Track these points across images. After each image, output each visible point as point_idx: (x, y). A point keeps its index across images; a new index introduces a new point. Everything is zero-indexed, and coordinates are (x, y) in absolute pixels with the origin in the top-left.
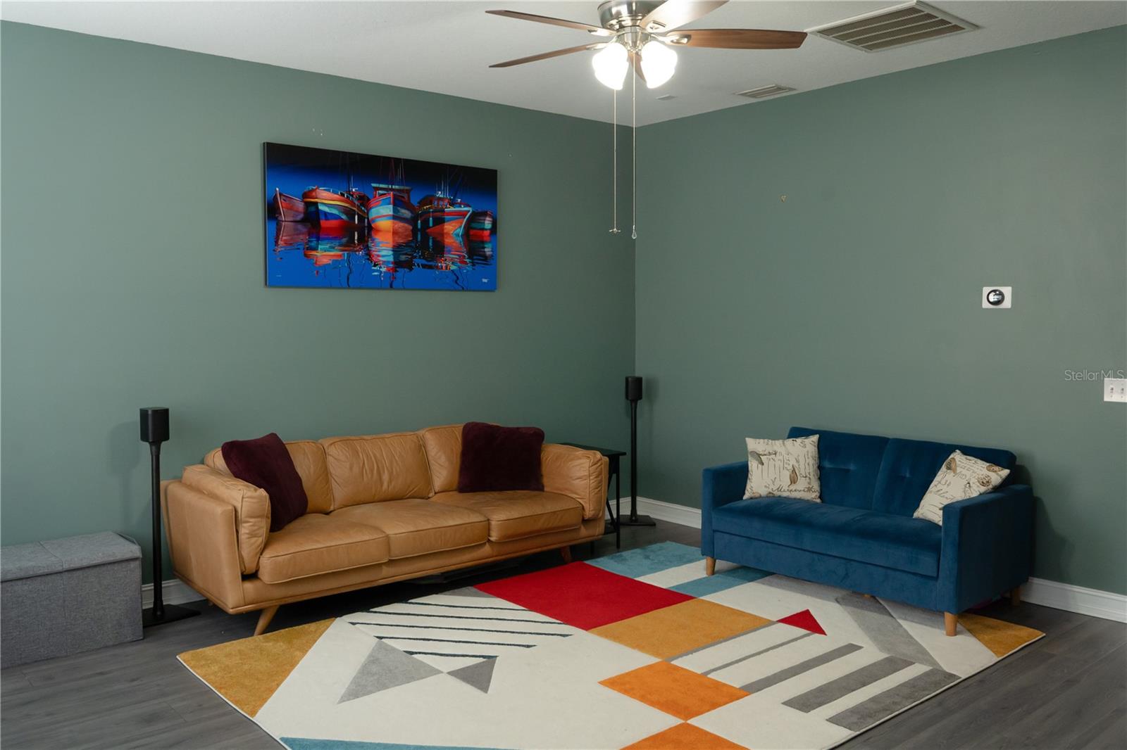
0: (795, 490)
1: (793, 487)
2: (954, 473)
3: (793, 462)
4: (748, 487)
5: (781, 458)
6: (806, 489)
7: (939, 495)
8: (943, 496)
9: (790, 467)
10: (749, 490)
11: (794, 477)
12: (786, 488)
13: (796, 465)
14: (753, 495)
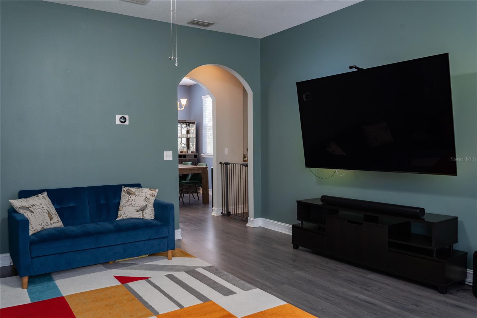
0: (53, 223)
1: (52, 222)
2: (135, 195)
3: (46, 208)
4: (30, 228)
5: (38, 207)
6: (58, 221)
7: (132, 206)
8: (135, 206)
9: (46, 211)
10: (32, 229)
11: (50, 216)
12: (49, 223)
13: (48, 209)
14: (34, 232)
